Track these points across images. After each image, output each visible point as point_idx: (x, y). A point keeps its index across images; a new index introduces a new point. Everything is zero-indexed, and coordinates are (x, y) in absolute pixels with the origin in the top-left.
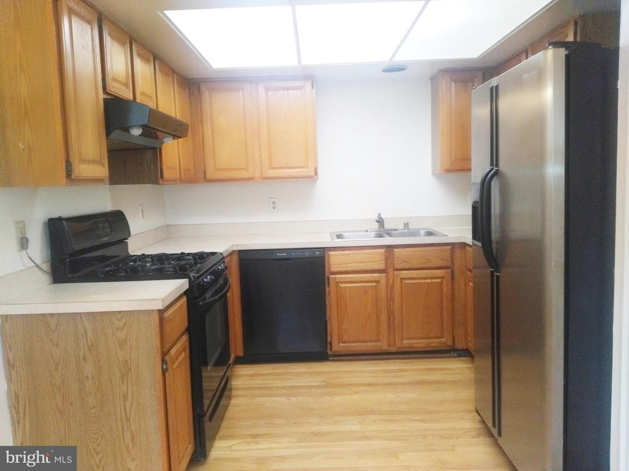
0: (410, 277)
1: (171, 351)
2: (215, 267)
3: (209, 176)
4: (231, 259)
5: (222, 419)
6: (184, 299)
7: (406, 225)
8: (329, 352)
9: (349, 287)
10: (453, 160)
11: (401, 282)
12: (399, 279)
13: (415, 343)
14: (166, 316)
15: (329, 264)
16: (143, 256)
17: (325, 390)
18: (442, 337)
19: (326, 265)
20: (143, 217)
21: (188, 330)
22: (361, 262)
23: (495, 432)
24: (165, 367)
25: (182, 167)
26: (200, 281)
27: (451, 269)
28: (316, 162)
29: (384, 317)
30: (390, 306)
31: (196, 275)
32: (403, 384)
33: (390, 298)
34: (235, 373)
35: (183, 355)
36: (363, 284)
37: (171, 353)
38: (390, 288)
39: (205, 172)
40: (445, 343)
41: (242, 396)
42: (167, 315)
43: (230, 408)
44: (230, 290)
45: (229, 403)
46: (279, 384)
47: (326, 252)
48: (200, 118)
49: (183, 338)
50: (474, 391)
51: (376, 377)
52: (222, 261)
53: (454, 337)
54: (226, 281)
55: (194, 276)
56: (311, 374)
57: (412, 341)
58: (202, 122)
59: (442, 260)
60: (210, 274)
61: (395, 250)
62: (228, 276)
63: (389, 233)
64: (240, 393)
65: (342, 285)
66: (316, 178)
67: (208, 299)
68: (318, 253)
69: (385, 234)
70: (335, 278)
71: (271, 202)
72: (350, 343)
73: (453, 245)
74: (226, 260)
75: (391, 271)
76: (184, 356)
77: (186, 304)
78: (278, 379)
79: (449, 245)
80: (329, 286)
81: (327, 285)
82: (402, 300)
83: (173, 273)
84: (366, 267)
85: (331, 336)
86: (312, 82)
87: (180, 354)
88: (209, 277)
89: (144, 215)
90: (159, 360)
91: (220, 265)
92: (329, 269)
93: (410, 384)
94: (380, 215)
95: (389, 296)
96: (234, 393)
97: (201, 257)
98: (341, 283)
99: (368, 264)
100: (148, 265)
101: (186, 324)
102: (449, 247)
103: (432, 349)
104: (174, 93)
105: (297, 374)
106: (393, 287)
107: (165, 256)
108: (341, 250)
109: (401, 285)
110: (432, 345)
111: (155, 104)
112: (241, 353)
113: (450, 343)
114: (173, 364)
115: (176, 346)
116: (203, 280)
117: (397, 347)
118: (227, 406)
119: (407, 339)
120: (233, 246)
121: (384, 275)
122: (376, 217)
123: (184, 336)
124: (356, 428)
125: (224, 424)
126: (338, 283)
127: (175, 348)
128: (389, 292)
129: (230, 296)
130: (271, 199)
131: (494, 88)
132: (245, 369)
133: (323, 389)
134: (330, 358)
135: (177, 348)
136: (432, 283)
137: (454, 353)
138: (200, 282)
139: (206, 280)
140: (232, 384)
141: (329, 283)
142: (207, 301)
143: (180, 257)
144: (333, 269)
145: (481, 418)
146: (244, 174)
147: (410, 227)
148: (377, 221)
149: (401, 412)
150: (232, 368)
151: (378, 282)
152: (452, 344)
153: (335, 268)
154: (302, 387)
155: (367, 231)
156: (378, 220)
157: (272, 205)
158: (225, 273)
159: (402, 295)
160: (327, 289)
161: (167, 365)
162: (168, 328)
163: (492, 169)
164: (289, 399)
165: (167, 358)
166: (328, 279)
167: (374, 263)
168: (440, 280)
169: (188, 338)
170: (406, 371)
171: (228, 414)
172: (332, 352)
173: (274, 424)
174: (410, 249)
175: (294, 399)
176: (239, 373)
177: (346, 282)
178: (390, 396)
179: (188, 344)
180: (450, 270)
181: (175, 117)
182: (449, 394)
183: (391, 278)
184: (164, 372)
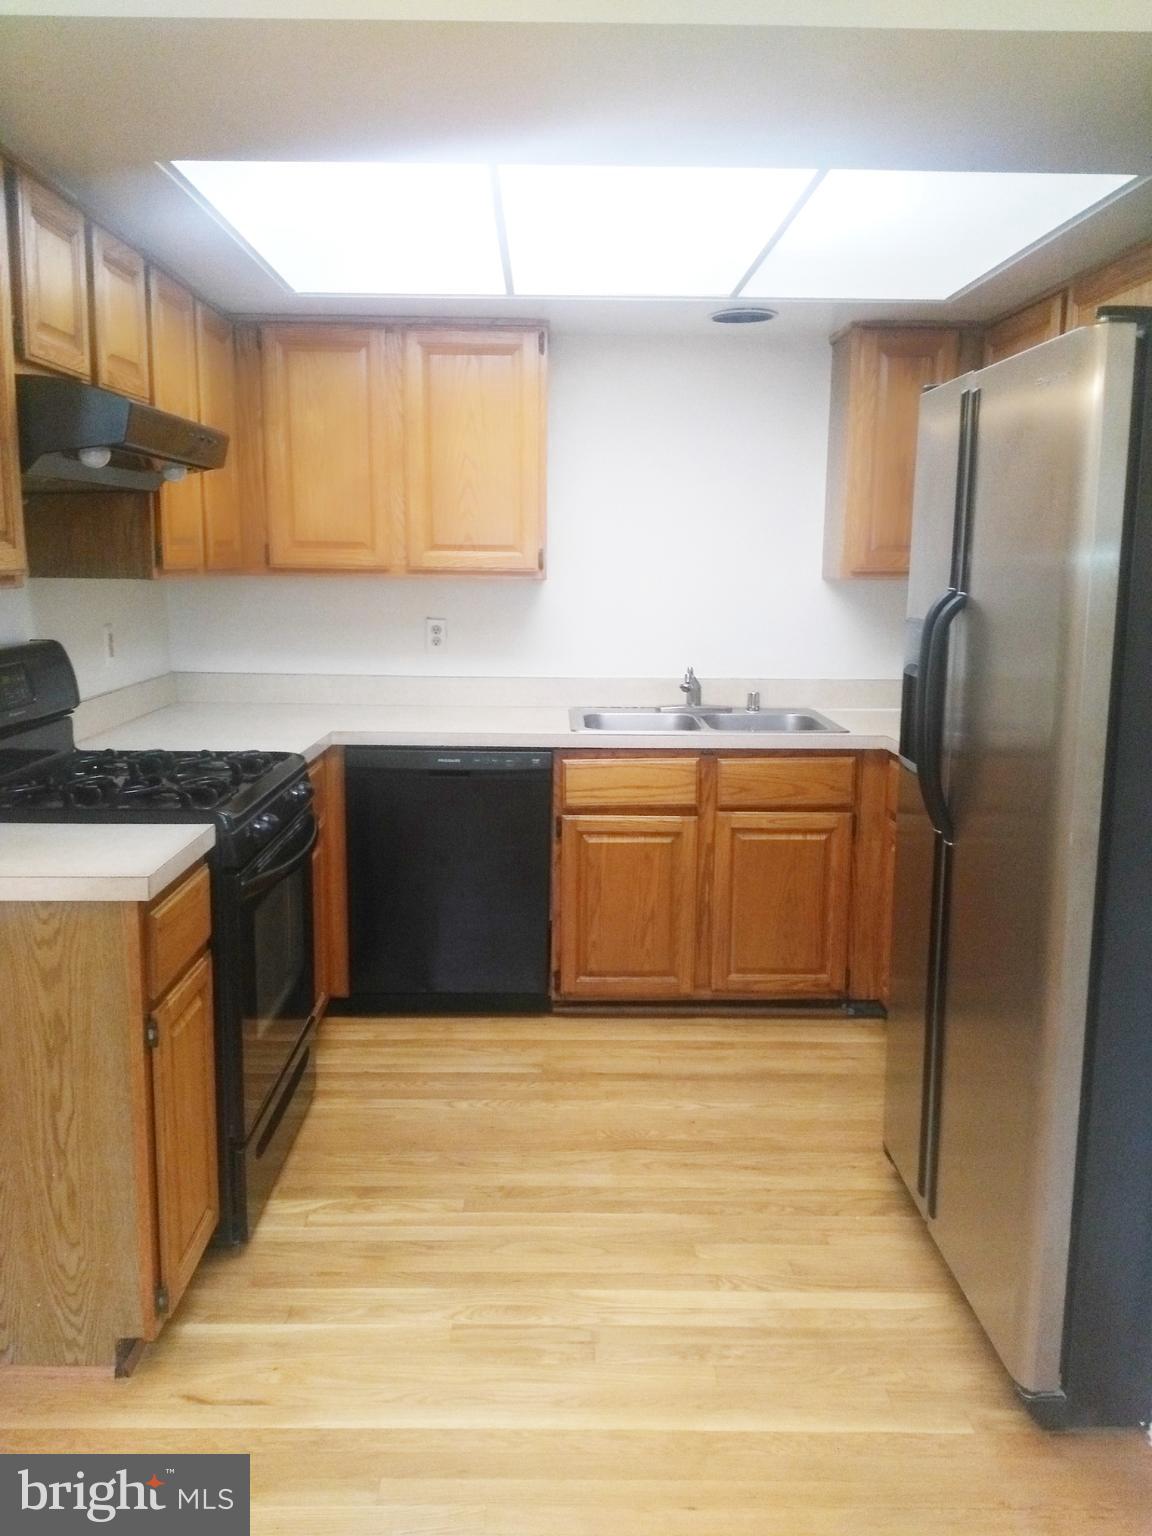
0: (754, 826)
1: (170, 995)
2: (282, 792)
3: (278, 559)
4: (325, 767)
5: (289, 1146)
6: (204, 873)
7: (754, 700)
8: (554, 996)
9: (609, 844)
10: (873, 548)
11: (733, 837)
12: (727, 833)
13: (756, 982)
14: (158, 915)
15: (563, 789)
16: (109, 757)
17: (537, 1086)
18: (822, 969)
19: (556, 790)
20: (112, 655)
21: (213, 945)
22: (638, 787)
23: (923, 1204)
24: (151, 1036)
25: (210, 535)
26: (243, 829)
27: (850, 811)
28: (542, 535)
29: (687, 916)
30: (703, 894)
31: (234, 816)
32: (724, 1078)
33: (706, 876)
34: (327, 1037)
35: (198, 1004)
36: (641, 840)
37: (167, 1004)
38: (706, 850)
39: (267, 547)
40: (828, 985)
41: (340, 1094)
42: (158, 913)
43: (310, 1123)
44: (321, 842)
45: (307, 1110)
46: (429, 1066)
47: (557, 760)
48: (259, 413)
49: (200, 965)
50: (881, 1101)
51: (659, 1058)
52: (302, 775)
53: (848, 972)
54: (310, 823)
55: (227, 818)
56: (507, 1045)
57: (750, 977)
58: (263, 423)
59: (832, 788)
60: (269, 811)
61: (723, 762)
62: (315, 811)
63: (712, 719)
64: (335, 1085)
65: (593, 840)
66: (540, 576)
67: (264, 870)
68: (537, 760)
69: (702, 720)
70: (574, 823)
71: (429, 630)
72: (605, 976)
73: (859, 755)
74: (311, 772)
75: (709, 811)
76: (199, 1010)
77: (207, 885)
78: (429, 1055)
79: (849, 756)
80: (560, 841)
81: (555, 838)
82: (731, 881)
83: (179, 806)
84: (652, 799)
85: (559, 959)
86: (541, 337)
87: (190, 1004)
88: (265, 818)
89: (115, 649)
90: (138, 1020)
91: (295, 787)
92: (563, 799)
93: (738, 1078)
94: (691, 673)
95: (701, 870)
96: (321, 1085)
97: (250, 765)
98: (591, 834)
99: (654, 791)
100: (120, 781)
101: (206, 931)
102: (850, 760)
103: (795, 997)
104: (196, 349)
105: (474, 1046)
106: (711, 848)
107: (161, 758)
108: (592, 755)
109: (732, 845)
110: (795, 988)
111: (147, 380)
112: (342, 990)
113: (839, 984)
114: (172, 1026)
115: (179, 986)
116: (251, 825)
117: (714, 987)
118: (302, 1117)
119: (740, 971)
120: (330, 735)
121: (693, 818)
122: (680, 676)
123: (202, 959)
124: (602, 1180)
125: (294, 1159)
126: (581, 834)
127: (179, 989)
128: (703, 862)
129: (319, 855)
130: (429, 621)
131: (971, 396)
132: (352, 1028)
133: (533, 1082)
134: (555, 1010)
135: (183, 989)
136: (805, 842)
137: (848, 1006)
138: (242, 832)
139: (258, 826)
140: (318, 1062)
141: (559, 834)
142: (260, 876)
143: (198, 763)
144: (572, 800)
145: (895, 1166)
146: (364, 558)
147: (763, 703)
148: (683, 688)
149: (710, 1146)
150: (320, 1024)
151: (677, 835)
152: (843, 988)
153: (575, 797)
154: (487, 1076)
155: (658, 710)
156: (686, 686)
157: (431, 636)
158: (308, 805)
159: (732, 869)
160: (555, 847)
161: (158, 1031)
162: (162, 945)
163: (953, 595)
164: (449, 1104)
165: (156, 1013)
166: (560, 822)
167: (670, 791)
168: (823, 837)
169: (211, 966)
170: (732, 1045)
171: (305, 1137)
172: (561, 995)
173: (411, 1163)
174: (758, 761)
175: (464, 1105)
176: (336, 1037)
177: (600, 834)
178: (690, 1107)
179: (209, 978)
180: (848, 815)
181: (196, 421)
182: (824, 1107)
183: (709, 828)
184: (149, 1047)
